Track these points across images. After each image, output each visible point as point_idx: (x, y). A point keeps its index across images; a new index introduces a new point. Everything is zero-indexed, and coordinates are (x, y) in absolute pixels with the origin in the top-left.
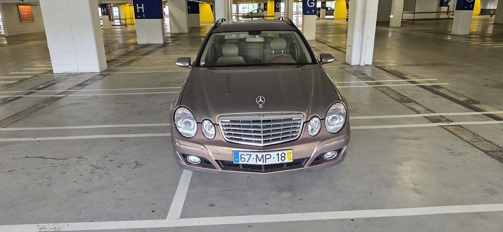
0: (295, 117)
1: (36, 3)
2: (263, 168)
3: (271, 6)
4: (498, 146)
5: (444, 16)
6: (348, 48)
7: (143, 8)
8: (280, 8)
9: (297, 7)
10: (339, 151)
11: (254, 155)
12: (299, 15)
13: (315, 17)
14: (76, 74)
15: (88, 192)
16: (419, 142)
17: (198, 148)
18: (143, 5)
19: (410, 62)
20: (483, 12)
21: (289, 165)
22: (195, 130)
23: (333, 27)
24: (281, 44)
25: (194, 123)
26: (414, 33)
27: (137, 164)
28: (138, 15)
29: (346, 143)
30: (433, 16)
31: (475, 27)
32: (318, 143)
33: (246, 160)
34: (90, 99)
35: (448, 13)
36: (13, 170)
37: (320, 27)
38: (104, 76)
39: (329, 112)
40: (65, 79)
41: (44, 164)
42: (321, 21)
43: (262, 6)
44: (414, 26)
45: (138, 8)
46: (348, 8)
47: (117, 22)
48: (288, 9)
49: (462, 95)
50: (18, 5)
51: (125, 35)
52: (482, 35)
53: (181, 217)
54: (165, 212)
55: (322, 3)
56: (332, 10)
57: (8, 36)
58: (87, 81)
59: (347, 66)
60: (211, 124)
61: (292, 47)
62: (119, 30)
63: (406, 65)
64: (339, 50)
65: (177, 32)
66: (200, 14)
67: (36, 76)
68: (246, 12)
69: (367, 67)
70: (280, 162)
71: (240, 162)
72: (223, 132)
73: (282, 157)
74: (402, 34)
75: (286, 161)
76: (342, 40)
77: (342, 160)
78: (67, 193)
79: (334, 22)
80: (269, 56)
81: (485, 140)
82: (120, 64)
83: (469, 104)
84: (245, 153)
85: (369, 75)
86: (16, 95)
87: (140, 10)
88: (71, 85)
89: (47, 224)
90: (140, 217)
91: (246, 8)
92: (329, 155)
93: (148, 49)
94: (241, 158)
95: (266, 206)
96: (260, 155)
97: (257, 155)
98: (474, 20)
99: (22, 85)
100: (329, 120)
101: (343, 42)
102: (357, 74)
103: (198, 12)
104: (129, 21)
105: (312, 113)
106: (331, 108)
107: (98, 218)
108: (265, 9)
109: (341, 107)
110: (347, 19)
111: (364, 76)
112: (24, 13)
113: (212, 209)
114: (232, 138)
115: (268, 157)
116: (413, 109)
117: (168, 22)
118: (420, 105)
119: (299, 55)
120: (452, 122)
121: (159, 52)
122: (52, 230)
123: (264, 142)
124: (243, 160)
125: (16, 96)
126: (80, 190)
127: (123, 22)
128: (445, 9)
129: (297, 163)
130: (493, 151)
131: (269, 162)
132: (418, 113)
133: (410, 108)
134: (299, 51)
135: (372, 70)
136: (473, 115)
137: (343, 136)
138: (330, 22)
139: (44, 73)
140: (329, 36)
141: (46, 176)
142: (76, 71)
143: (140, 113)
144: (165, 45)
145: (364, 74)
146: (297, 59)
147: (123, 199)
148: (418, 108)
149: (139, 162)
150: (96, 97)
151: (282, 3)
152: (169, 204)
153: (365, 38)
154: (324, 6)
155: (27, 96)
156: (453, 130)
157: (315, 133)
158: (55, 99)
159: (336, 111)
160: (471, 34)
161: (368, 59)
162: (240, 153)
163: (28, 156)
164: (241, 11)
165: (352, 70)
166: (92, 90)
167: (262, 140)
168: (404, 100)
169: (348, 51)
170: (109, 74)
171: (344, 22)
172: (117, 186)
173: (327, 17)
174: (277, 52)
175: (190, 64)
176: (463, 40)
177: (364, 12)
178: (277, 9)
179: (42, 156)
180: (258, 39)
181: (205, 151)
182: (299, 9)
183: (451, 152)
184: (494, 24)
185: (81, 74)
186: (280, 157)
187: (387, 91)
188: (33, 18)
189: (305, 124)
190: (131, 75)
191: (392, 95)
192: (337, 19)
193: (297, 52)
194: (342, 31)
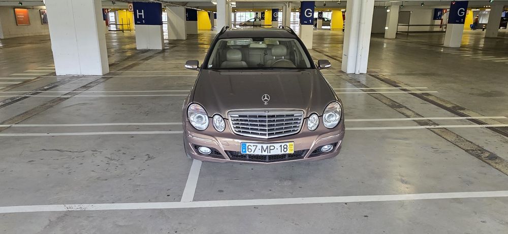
0: (296, 114)
1: (33, 6)
2: (267, 158)
3: (268, 15)
4: (478, 146)
5: (437, 29)
6: (344, 57)
7: (143, 14)
8: (278, 17)
9: (295, 17)
10: (335, 145)
11: (259, 146)
12: (296, 25)
13: (312, 27)
14: (78, 77)
15: (106, 180)
16: (407, 142)
17: (210, 140)
18: (143, 11)
19: (403, 72)
20: (476, 25)
21: (291, 156)
22: (207, 123)
23: (330, 37)
24: (282, 51)
25: (205, 118)
26: (409, 44)
27: (149, 157)
28: (138, 21)
29: (341, 138)
30: (427, 29)
31: (468, 41)
32: (317, 136)
33: (253, 151)
34: (96, 99)
35: (441, 26)
36: (33, 161)
37: (317, 37)
38: (108, 78)
39: (326, 110)
40: (69, 81)
41: (61, 156)
42: (317, 31)
43: (260, 15)
44: (409, 38)
45: (138, 14)
46: (344, 19)
47: (113, 27)
48: (286, 19)
49: (449, 102)
50: (14, 8)
51: (121, 41)
52: (475, 48)
53: (194, 200)
54: (179, 196)
55: (319, 13)
56: (329, 21)
57: (4, 39)
58: (91, 83)
59: (342, 74)
60: (221, 118)
61: (291, 54)
62: (114, 35)
63: (398, 74)
64: (335, 59)
65: (175, 38)
66: (198, 21)
67: (38, 77)
68: (243, 20)
69: (362, 76)
70: (283, 153)
71: (247, 153)
72: (232, 126)
73: (284, 148)
74: (397, 45)
75: (288, 152)
76: (339, 50)
77: (337, 153)
78: (88, 180)
79: (331, 32)
80: (270, 61)
81: (467, 141)
82: (122, 68)
83: (455, 110)
84: (252, 145)
85: (364, 83)
86: (22, 95)
87: (140, 16)
88: (75, 86)
89: (73, 205)
90: (157, 200)
91: (242, 16)
92: (326, 148)
93: (146, 54)
94: (248, 149)
95: (270, 192)
96: (265, 146)
97: (262, 146)
98: (466, 33)
99: (26, 85)
100: (326, 117)
101: (339, 52)
102: (352, 81)
103: (196, 19)
104: (125, 27)
105: (311, 111)
106: (328, 107)
107: (119, 201)
108: (263, 18)
109: (337, 106)
110: (343, 30)
111: (359, 84)
112: (20, 17)
113: (221, 194)
114: (240, 131)
115: (272, 148)
116: (403, 114)
117: (167, 28)
118: (410, 110)
119: (299, 61)
120: (438, 125)
121: (159, 57)
122: (78, 210)
123: (269, 134)
124: (250, 150)
125: (24, 96)
126: (99, 178)
127: (120, 27)
128: (438, 22)
129: (298, 155)
130: (473, 150)
131: (273, 153)
132: (408, 117)
133: (400, 113)
134: (298, 57)
135: (367, 78)
136: (458, 120)
137: (338, 132)
138: (326, 32)
139: (47, 75)
140: (325, 45)
141: (65, 166)
142: (79, 74)
143: (147, 113)
144: (164, 51)
145: (359, 82)
146: (296, 64)
147: (139, 185)
148: (408, 113)
149: (151, 155)
150: (101, 98)
151: (279, 13)
152: (182, 190)
153: (360, 47)
154: (320, 17)
155: (35, 96)
156: (439, 132)
157: (313, 129)
158: (61, 100)
159: (332, 109)
160: (463, 46)
161: (363, 68)
162: (247, 145)
163: (45, 149)
164: (238, 20)
165: (348, 78)
166: (97, 92)
167: (267, 133)
168: (395, 106)
169: (343, 60)
170: (112, 77)
171: (340, 33)
172: (133, 175)
173: (323, 27)
174: (278, 58)
175: (198, 67)
176: (453, 52)
177: (360, 23)
178: (274, 19)
179: (59, 149)
180: (261, 45)
181: (215, 143)
182: (296, 19)
183: (436, 150)
184: (486, 38)
185: (84, 76)
186: (283, 148)
187: (380, 98)
188: (29, 21)
189: (305, 120)
190: (133, 78)
191: (384, 101)
192: (333, 29)
193: (297, 58)
194: (338, 41)
